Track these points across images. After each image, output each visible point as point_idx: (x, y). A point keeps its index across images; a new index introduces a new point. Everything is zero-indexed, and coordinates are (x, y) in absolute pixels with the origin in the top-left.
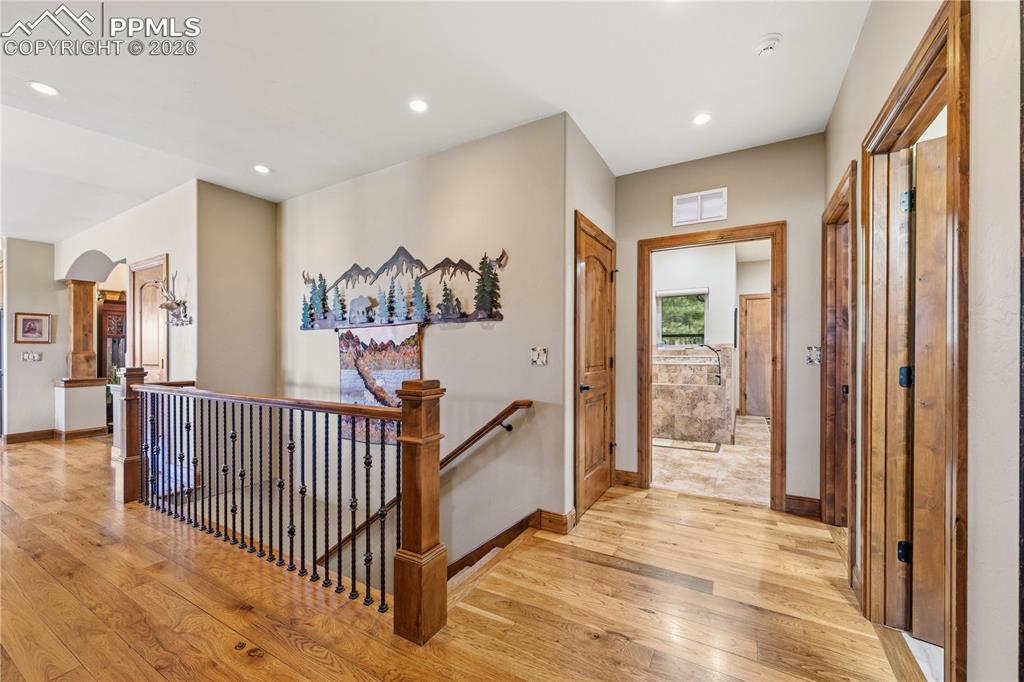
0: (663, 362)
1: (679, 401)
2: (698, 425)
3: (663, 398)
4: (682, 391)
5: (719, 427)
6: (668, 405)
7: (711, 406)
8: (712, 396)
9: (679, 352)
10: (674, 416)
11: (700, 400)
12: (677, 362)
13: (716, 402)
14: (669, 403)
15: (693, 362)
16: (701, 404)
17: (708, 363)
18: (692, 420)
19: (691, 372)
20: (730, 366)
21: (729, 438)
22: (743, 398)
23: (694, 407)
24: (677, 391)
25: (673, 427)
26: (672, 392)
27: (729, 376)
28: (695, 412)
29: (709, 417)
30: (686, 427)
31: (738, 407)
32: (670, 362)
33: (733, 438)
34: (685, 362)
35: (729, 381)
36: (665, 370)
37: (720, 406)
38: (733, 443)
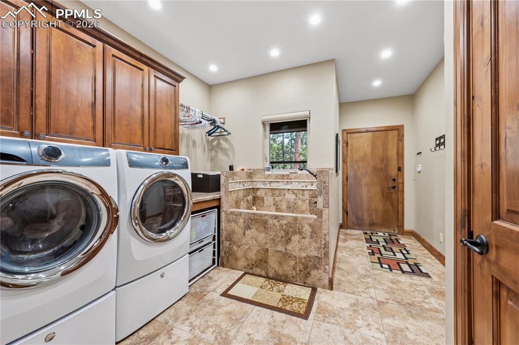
0: (268, 186)
1: (272, 233)
2: (292, 263)
3: (257, 229)
4: (275, 221)
5: (316, 267)
6: (262, 237)
7: (306, 241)
8: (307, 229)
9: (283, 176)
10: (267, 250)
11: (295, 233)
12: (282, 186)
13: (311, 237)
14: (263, 235)
15: (295, 186)
16: (296, 238)
17: (309, 187)
18: (286, 256)
19: (294, 197)
20: (327, 193)
21: (326, 282)
22: (345, 215)
23: (289, 240)
24: (271, 221)
25: (266, 262)
26: (266, 222)
27: (326, 205)
28: (289, 247)
29: (304, 255)
30: (280, 264)
31: (341, 222)
32: (274, 186)
33: (331, 282)
34: (288, 187)
35: (326, 211)
36: (270, 194)
37: (316, 242)
38: (332, 289)
